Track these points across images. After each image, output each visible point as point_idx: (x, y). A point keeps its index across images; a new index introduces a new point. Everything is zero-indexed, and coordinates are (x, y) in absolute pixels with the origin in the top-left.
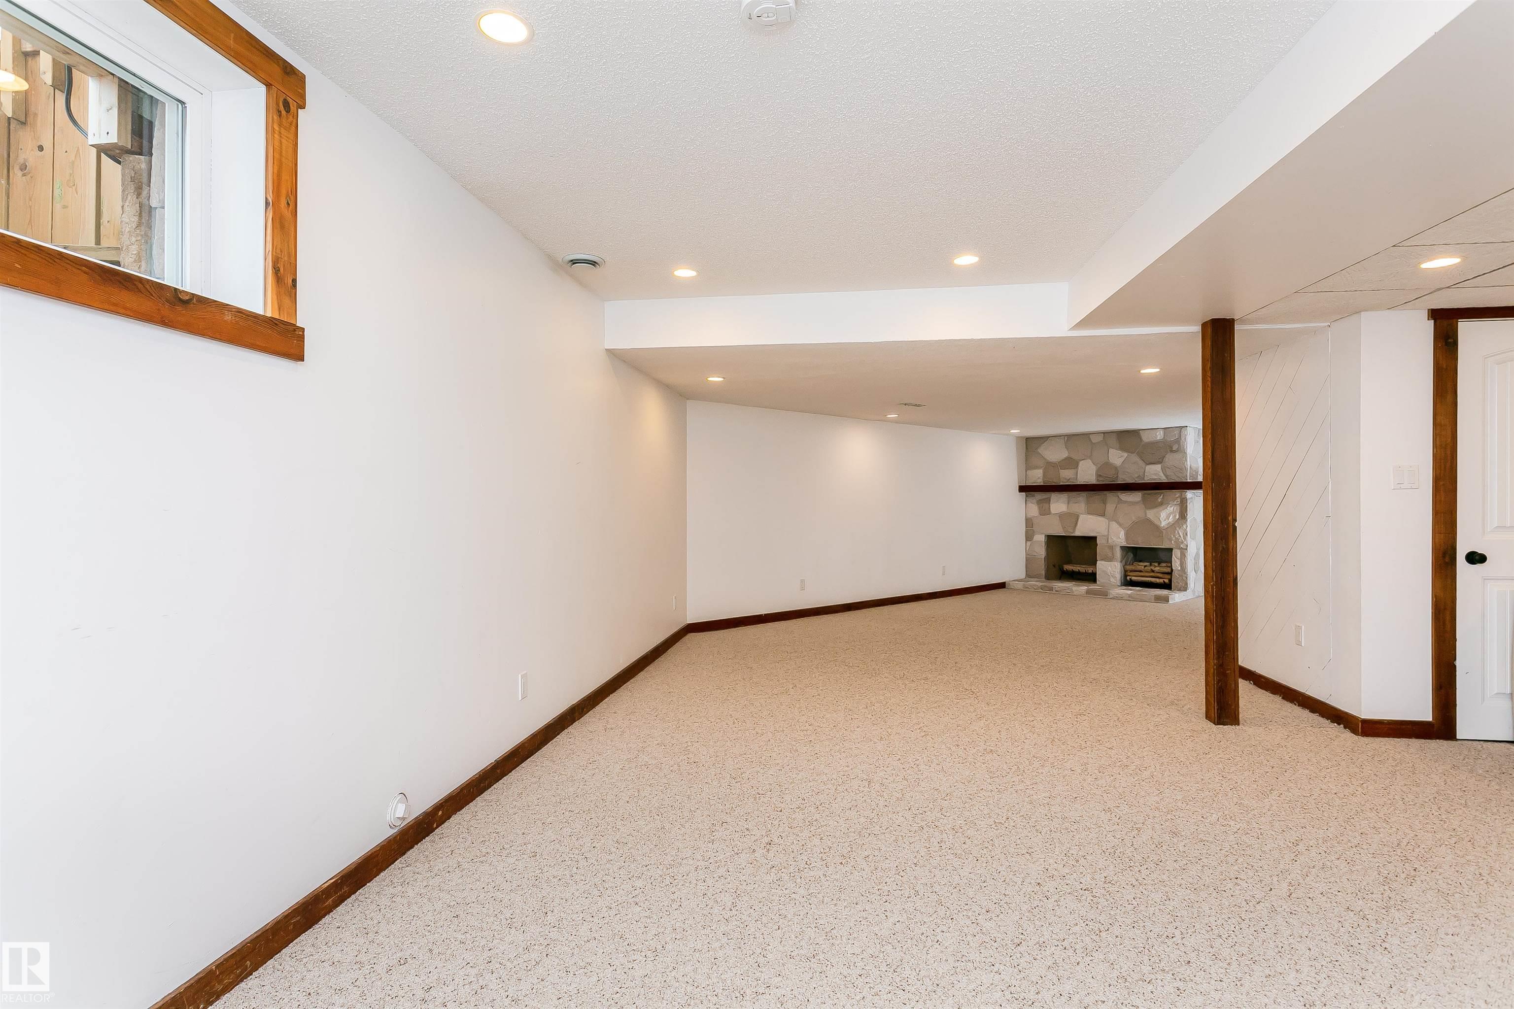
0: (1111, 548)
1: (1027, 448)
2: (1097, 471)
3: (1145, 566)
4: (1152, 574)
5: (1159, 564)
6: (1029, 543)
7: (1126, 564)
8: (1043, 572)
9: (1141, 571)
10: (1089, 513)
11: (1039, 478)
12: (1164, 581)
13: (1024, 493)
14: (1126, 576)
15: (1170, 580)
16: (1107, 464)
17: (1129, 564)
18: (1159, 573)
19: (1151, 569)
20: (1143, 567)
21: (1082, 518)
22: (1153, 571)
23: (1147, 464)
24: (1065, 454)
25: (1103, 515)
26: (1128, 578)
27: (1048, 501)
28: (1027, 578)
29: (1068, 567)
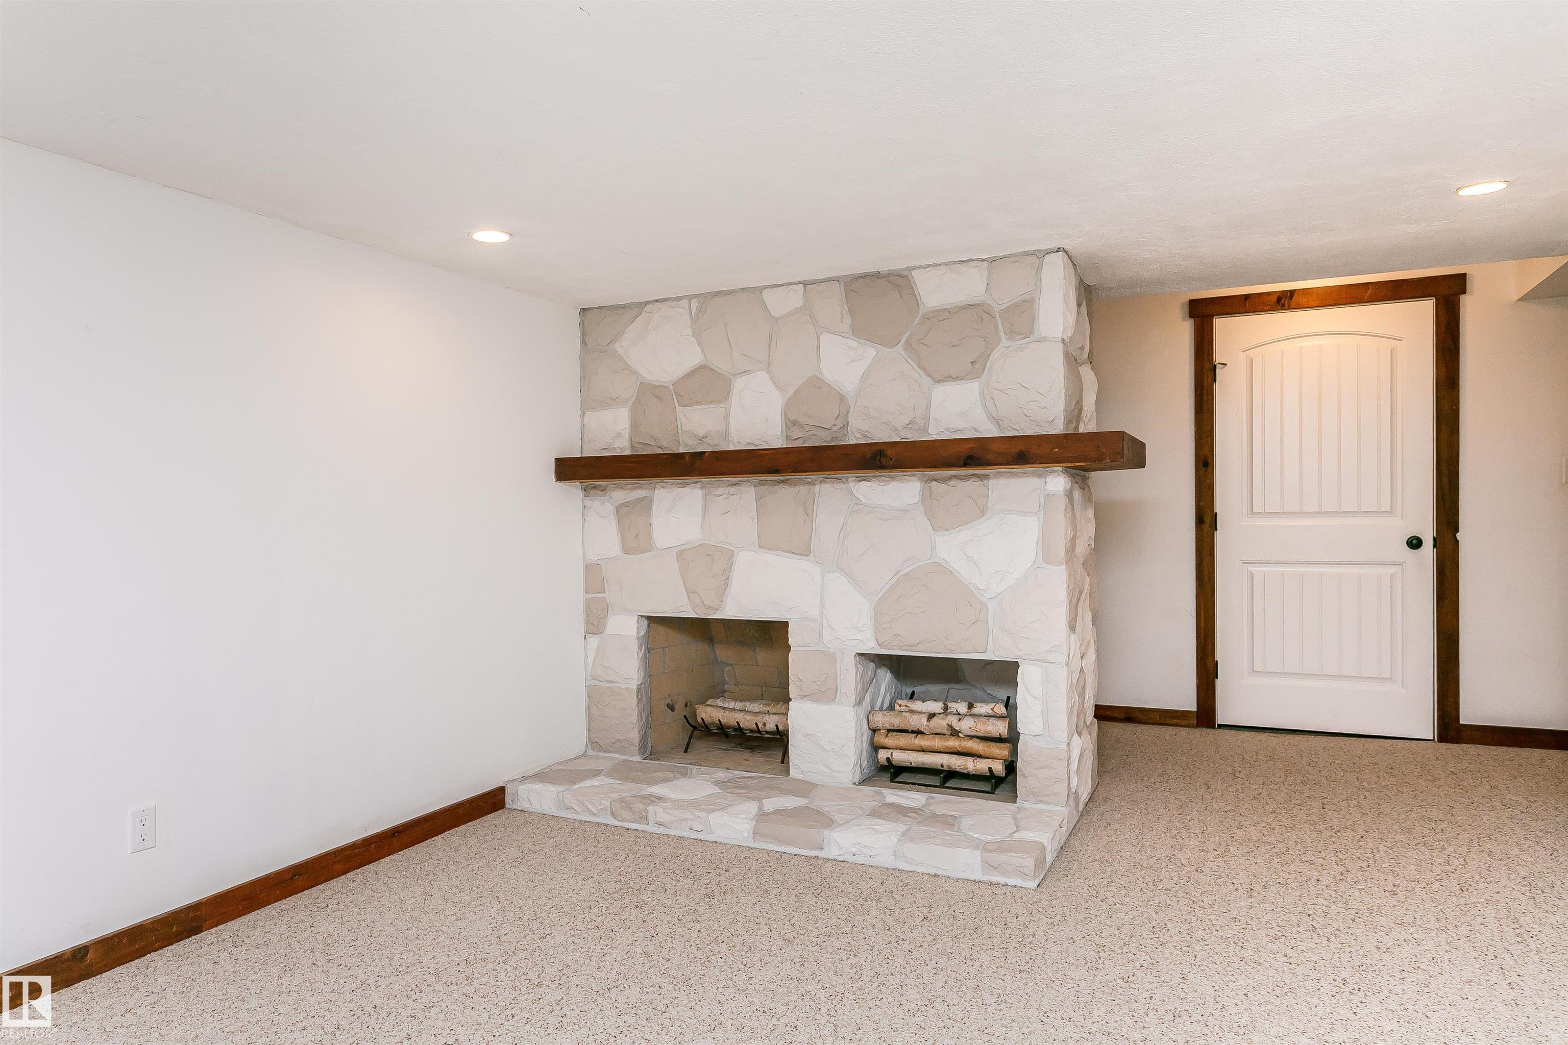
0: (829, 657)
1: (584, 342)
2: (788, 405)
3: (932, 716)
4: (952, 743)
5: (971, 706)
6: (594, 641)
7: (872, 710)
8: (635, 735)
9: (918, 732)
10: (764, 545)
11: (619, 435)
12: (990, 769)
13: (577, 484)
14: (876, 748)
15: (1011, 768)
16: (816, 384)
17: (881, 709)
18: (971, 737)
19: (950, 726)
20: (924, 720)
21: (744, 560)
22: (955, 733)
23: (939, 381)
24: (692, 358)
25: (804, 552)
26: (883, 755)
27: (645, 505)
28: (591, 752)
29: (710, 713)
